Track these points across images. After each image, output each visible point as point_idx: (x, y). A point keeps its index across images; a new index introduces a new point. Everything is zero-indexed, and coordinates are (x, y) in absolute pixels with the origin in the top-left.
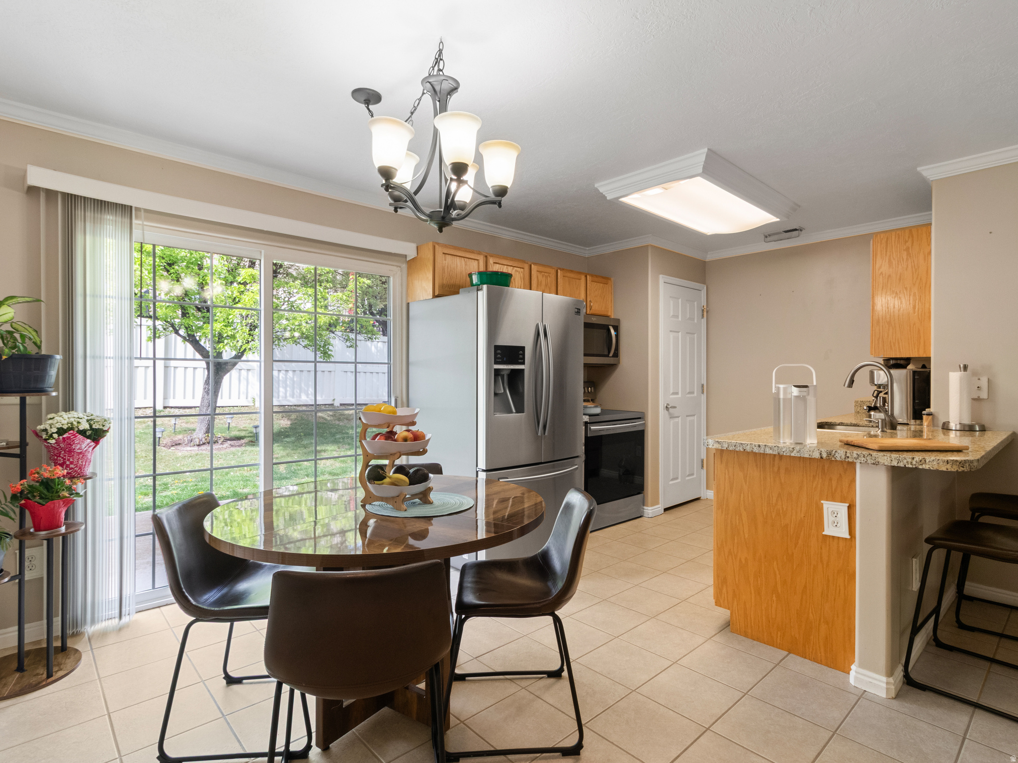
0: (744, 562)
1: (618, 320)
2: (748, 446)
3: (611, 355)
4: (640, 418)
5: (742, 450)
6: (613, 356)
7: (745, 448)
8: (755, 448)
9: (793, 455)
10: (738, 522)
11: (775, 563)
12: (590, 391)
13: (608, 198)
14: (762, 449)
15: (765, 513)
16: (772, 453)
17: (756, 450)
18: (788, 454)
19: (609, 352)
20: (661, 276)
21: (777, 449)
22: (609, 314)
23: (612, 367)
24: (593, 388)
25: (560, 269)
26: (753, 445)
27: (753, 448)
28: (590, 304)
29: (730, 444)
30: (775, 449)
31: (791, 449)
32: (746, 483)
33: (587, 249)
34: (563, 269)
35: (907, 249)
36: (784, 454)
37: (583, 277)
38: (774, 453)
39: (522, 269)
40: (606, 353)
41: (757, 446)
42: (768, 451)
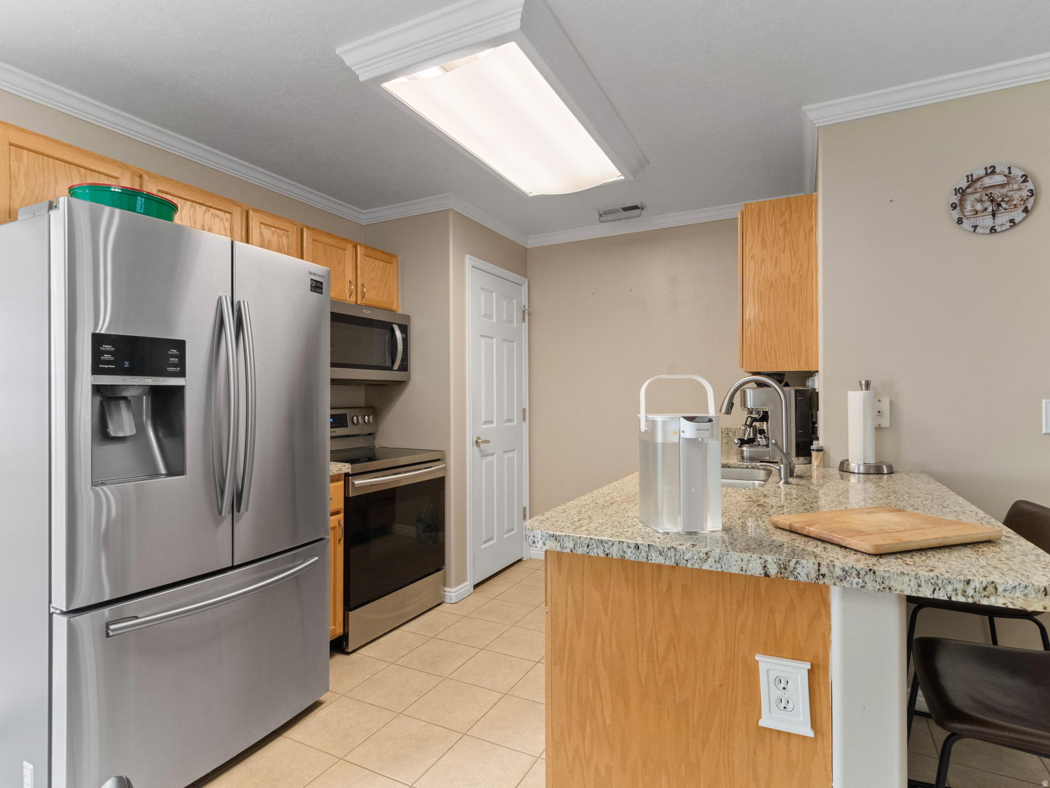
0: (603, 773)
1: (408, 317)
2: (615, 548)
3: (396, 367)
4: (438, 460)
5: (602, 555)
6: (400, 369)
7: (608, 551)
8: (629, 551)
9: (706, 567)
10: (591, 691)
11: (664, 777)
12: (366, 421)
13: (361, 79)
14: (644, 554)
15: (643, 676)
16: (663, 562)
17: (630, 555)
18: (696, 566)
19: (393, 363)
20: (467, 256)
21: (673, 554)
22: (395, 308)
23: (400, 385)
24: (371, 417)
25: (308, 228)
26: (625, 544)
27: (624, 552)
28: (363, 290)
29: (579, 541)
30: (671, 553)
31: (702, 555)
32: (606, 614)
33: (364, 212)
34: (314, 229)
35: (784, 225)
36: (689, 566)
37: (350, 247)
38: (667, 563)
39: (228, 215)
40: (388, 364)
41: (633, 546)
42: (656, 559)
